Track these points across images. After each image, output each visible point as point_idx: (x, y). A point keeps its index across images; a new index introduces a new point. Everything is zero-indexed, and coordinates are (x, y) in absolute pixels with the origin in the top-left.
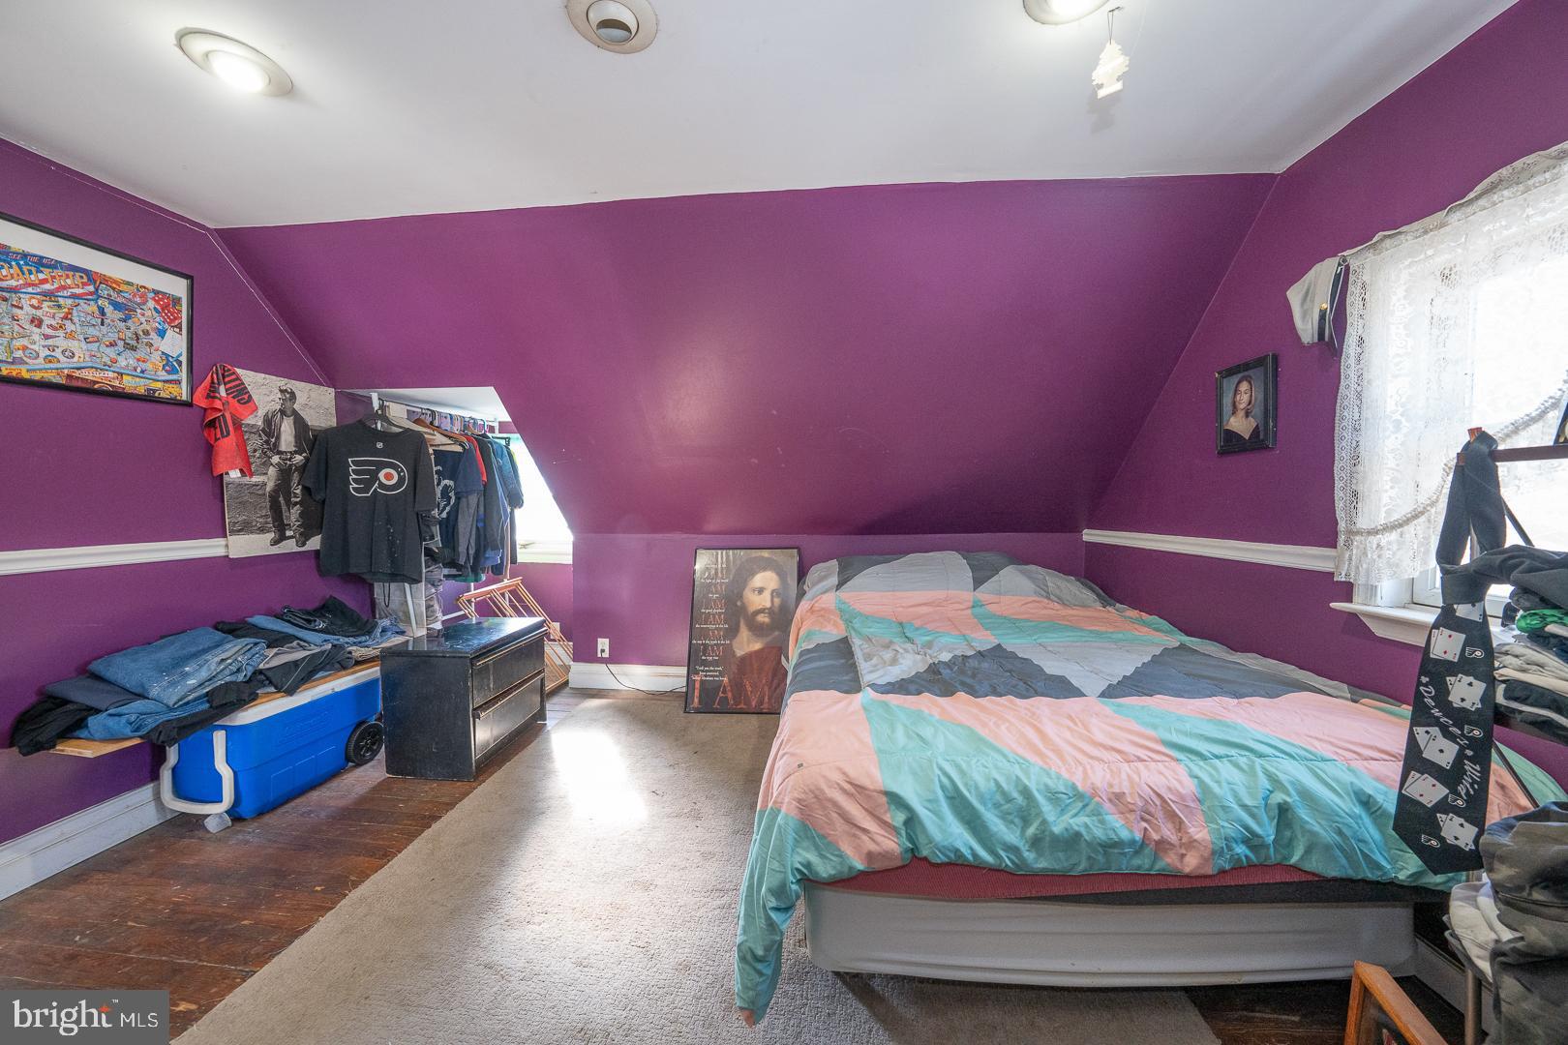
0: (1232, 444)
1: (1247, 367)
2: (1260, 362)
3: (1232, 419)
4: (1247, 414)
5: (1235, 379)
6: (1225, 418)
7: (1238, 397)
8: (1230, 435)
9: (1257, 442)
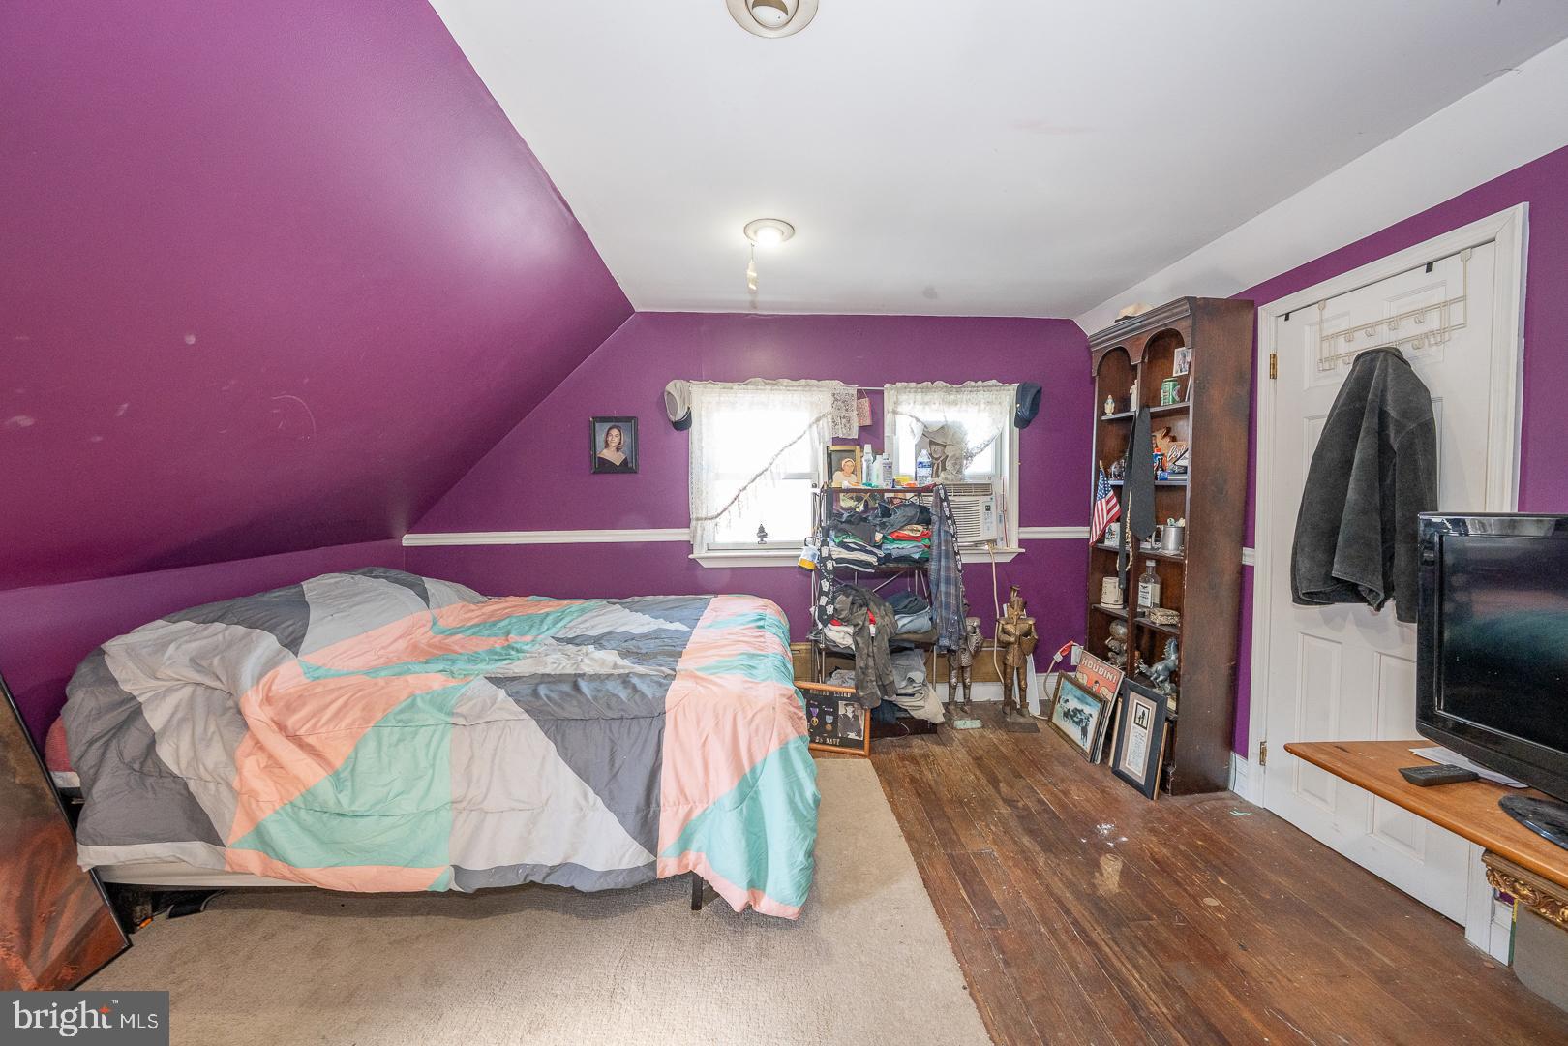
0: (605, 466)
1: (617, 420)
2: (628, 420)
3: (605, 451)
4: (618, 450)
5: (607, 426)
6: (598, 450)
7: (610, 438)
8: (603, 461)
9: (625, 467)
